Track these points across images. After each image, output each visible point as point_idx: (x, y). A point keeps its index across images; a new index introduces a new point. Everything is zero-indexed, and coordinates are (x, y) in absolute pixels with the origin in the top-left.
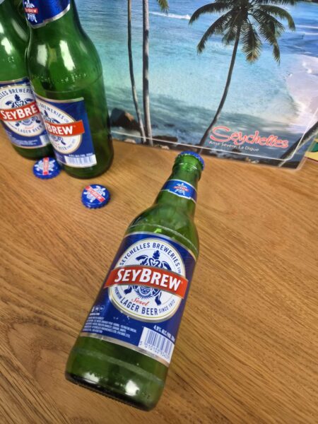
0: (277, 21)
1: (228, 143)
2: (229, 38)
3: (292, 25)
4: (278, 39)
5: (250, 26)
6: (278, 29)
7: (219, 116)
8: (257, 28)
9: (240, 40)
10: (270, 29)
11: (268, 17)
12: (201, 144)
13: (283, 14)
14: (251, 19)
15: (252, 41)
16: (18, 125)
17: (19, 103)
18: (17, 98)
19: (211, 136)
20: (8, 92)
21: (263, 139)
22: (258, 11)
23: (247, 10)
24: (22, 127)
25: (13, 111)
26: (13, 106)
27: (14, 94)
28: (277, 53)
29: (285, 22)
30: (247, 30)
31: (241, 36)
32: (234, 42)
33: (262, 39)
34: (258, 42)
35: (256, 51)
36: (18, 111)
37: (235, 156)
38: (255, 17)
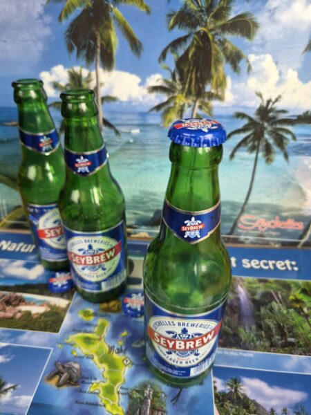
0: (284, 137)
1: (253, 230)
2: (253, 149)
3: (294, 138)
4: (286, 147)
5: (266, 140)
6: (285, 141)
7: (246, 207)
8: (271, 141)
9: (260, 150)
10: (280, 141)
11: (278, 134)
12: (231, 233)
13: (288, 132)
14: (266, 136)
15: (268, 150)
19: (239, 225)
21: (283, 223)
22: (271, 131)
23: (263, 131)
28: (286, 156)
29: (289, 137)
30: (264, 143)
31: (261, 147)
32: (255, 152)
33: (275, 148)
34: (272, 151)
35: (272, 156)
37: (260, 242)
38: (269, 135)
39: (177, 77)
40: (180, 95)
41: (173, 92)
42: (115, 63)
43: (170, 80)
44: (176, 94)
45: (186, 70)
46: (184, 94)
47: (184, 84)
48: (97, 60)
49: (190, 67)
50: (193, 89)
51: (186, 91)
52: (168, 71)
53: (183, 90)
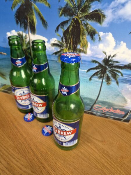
0: (117, 74)
2: (100, 77)
3: (122, 75)
4: (118, 79)
5: (107, 75)
6: (117, 76)
7: (97, 101)
8: (110, 75)
9: (104, 78)
10: (115, 76)
11: (114, 72)
12: (90, 110)
13: (119, 72)
14: (107, 73)
15: (108, 79)
16: (22, 101)
17: (24, 94)
18: (24, 92)
19: (94, 108)
20: (21, 90)
21: (115, 111)
22: (110, 70)
23: (106, 70)
24: (23, 102)
25: (21, 96)
26: (22, 95)
27: (23, 91)
28: (117, 83)
29: (119, 74)
30: (106, 76)
31: (104, 77)
32: (102, 79)
33: (112, 79)
34: (110, 79)
35: (110, 82)
36: (23, 97)
38: (109, 72)
39: (64, 40)
40: (66, 49)
41: (63, 47)
42: (36, 31)
43: (61, 41)
44: (64, 48)
45: (68, 37)
46: (67, 48)
47: (67, 44)
48: (28, 29)
49: (70, 36)
50: (71, 46)
51: (68, 47)
52: (60, 37)
53: (67, 46)
